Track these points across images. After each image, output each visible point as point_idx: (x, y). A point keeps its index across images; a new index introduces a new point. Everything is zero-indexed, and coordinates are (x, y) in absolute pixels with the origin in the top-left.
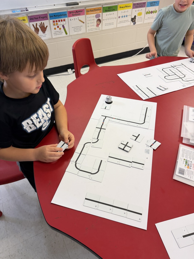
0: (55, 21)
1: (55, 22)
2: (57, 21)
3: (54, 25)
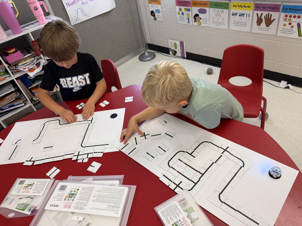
0: (289, 15)
1: (288, 17)
2: (291, 16)
3: (285, 20)
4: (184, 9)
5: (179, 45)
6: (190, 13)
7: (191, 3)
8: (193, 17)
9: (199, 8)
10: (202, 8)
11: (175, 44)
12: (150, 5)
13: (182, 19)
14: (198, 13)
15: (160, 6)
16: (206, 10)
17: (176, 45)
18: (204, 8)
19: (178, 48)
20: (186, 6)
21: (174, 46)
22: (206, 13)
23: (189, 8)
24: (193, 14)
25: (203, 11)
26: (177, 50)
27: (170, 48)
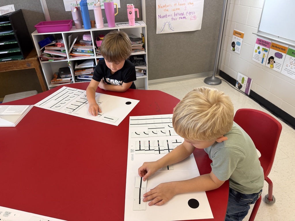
4: (262, 49)
5: (246, 81)
6: (266, 53)
7: (271, 45)
8: (268, 59)
9: (277, 52)
10: (279, 52)
11: (243, 78)
12: (234, 36)
13: (257, 57)
14: (274, 56)
15: (241, 39)
16: (283, 56)
17: (244, 80)
18: (281, 53)
19: (244, 83)
20: (265, 46)
21: (241, 80)
22: (281, 58)
23: (267, 48)
24: (269, 56)
25: (279, 56)
26: (243, 85)
27: (238, 81)
